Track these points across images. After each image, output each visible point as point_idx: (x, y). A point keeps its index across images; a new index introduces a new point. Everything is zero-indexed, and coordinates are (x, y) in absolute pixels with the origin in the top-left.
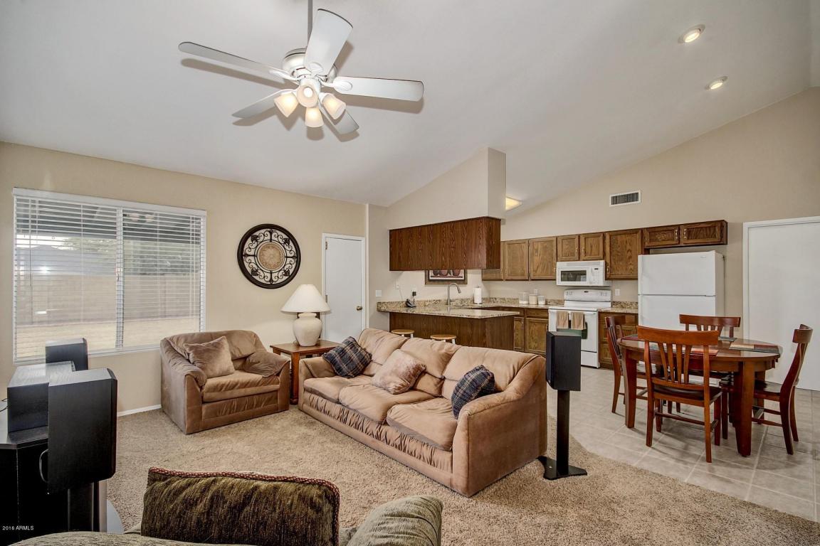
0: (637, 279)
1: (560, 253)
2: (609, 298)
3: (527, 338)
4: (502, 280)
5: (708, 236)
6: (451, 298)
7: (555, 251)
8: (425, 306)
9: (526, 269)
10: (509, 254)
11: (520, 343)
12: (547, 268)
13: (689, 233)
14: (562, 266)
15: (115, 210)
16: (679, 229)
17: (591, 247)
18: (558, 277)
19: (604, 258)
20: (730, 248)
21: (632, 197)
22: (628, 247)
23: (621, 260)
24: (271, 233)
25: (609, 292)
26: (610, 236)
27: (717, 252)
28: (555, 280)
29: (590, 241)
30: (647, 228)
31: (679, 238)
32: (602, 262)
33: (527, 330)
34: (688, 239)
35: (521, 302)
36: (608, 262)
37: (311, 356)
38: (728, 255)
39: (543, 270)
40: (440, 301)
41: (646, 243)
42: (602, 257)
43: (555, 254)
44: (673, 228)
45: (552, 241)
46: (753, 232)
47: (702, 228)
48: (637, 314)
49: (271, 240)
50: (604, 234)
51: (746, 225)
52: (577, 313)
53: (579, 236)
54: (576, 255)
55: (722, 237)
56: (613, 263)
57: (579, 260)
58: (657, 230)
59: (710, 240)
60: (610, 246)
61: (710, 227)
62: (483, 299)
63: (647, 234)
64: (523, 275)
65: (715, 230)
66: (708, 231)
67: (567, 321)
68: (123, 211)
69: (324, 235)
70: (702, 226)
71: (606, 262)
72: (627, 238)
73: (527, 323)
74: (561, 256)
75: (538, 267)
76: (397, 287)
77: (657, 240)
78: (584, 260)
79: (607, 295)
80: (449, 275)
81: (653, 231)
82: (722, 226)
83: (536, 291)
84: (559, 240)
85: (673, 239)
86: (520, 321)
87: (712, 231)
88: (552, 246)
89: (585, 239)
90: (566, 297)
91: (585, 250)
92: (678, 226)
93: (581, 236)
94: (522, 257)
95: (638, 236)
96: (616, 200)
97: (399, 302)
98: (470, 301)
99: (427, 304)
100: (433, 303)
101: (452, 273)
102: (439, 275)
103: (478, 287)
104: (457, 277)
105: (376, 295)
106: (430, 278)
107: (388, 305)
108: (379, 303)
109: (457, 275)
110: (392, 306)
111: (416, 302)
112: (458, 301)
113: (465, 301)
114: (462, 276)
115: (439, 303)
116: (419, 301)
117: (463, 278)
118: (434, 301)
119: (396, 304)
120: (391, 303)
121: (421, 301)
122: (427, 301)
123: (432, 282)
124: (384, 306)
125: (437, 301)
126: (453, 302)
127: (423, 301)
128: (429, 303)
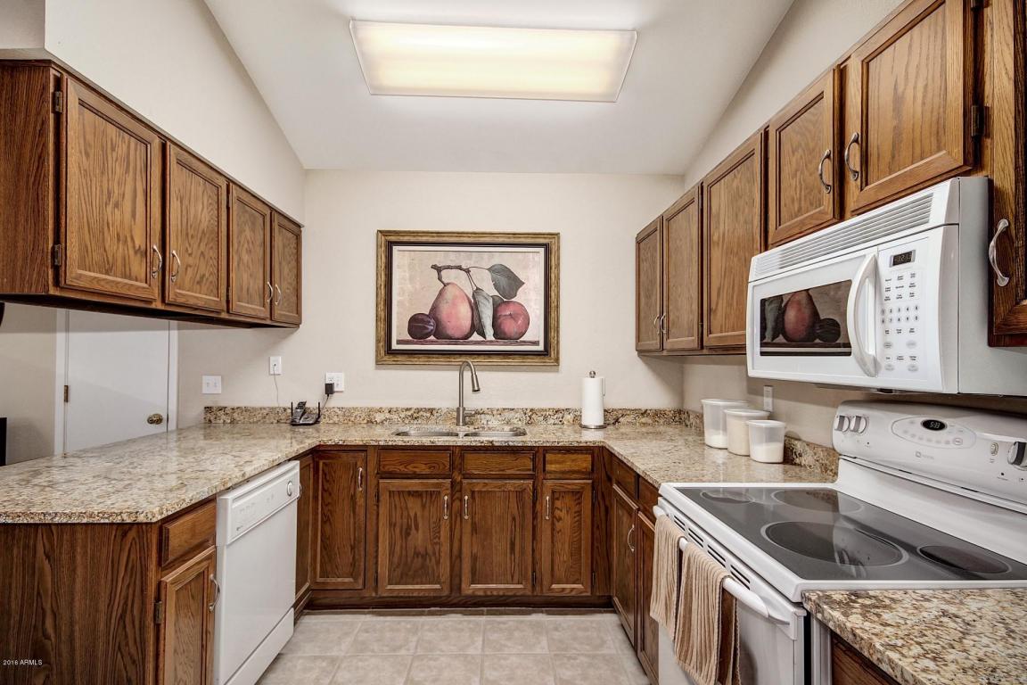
1: (773, 206)
6: (471, 406)
8: (370, 422)
40: (431, 411)
74: (774, 222)
80: (476, 337)
83: (768, 397)
86: (630, 515)
90: (839, 440)
97: (272, 408)
98: (569, 417)
99: (379, 417)
100: (403, 415)
101: (492, 332)
102: (432, 338)
103: (593, 374)
104: (511, 344)
105: (205, 390)
106: (395, 346)
107: (235, 415)
108: (208, 409)
109: (515, 339)
110: (249, 418)
111: (336, 409)
112: (513, 413)
113: (545, 418)
114: (536, 339)
115: (428, 418)
116: (349, 410)
117: (541, 347)
118: (407, 410)
119: (265, 412)
120: (246, 409)
121: (355, 409)
122: (380, 411)
123: (400, 358)
124: (223, 417)
125: (418, 410)
126: (488, 417)
127: (362, 410)
128: (388, 416)
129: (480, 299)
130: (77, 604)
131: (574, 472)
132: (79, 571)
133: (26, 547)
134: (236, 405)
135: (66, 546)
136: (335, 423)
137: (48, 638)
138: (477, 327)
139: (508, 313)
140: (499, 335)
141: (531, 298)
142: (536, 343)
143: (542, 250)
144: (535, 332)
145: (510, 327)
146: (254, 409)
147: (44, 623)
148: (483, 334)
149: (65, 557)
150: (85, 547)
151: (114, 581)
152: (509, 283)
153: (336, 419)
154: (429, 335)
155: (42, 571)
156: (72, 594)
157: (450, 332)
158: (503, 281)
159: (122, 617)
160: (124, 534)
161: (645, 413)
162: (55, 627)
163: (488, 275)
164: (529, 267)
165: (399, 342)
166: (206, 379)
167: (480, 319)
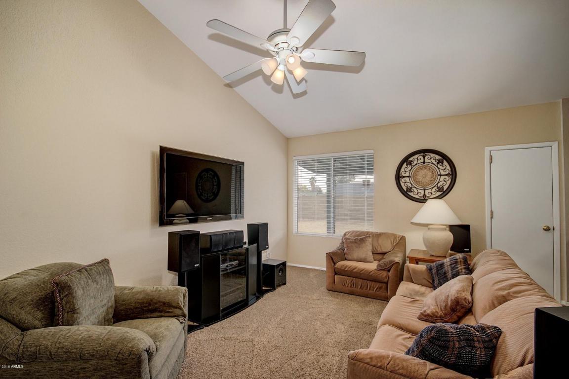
15: (330, 159)
24: (424, 157)
37: (417, 263)
49: (424, 162)
68: (334, 159)
69: (487, 149)
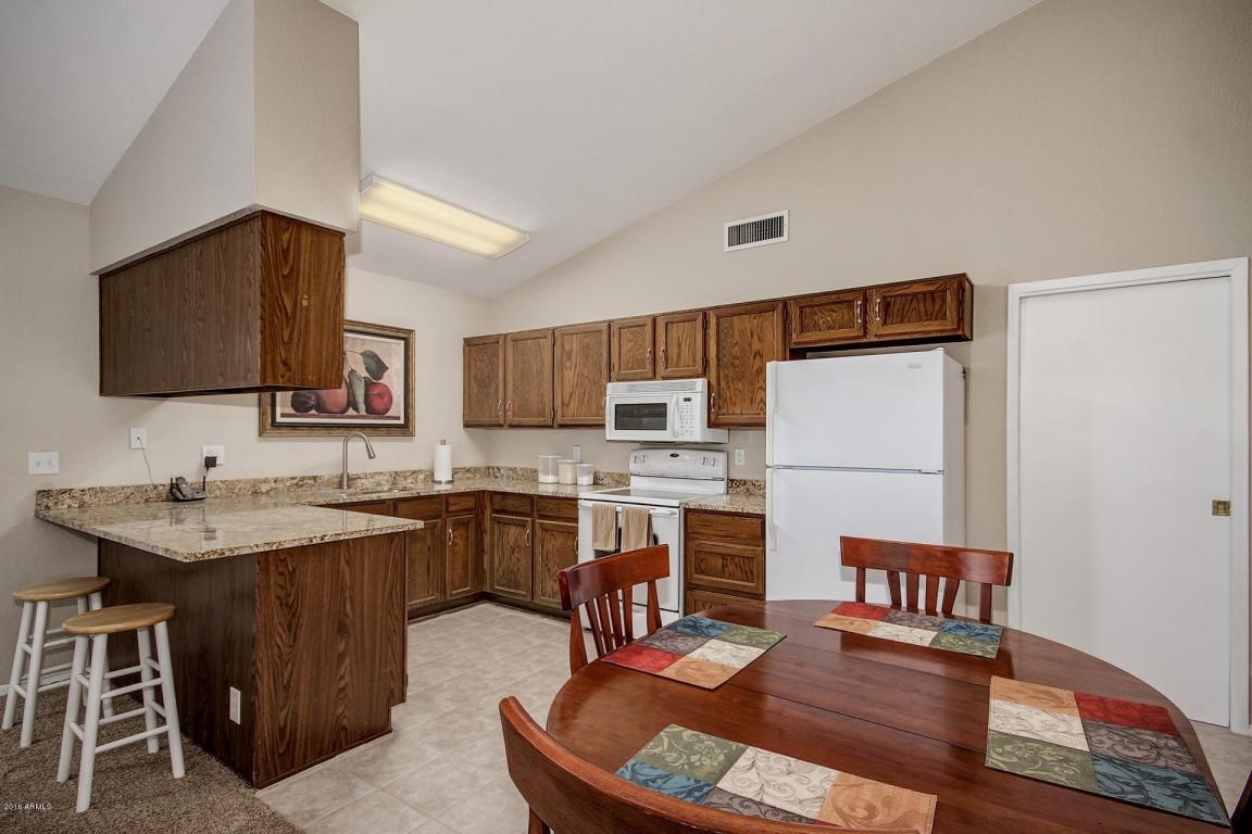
0: (762, 425)
1: (615, 360)
2: (720, 471)
3: (539, 568)
4: (501, 426)
5: (929, 317)
6: (352, 471)
7: (605, 354)
8: (256, 493)
9: (547, 400)
10: (515, 365)
11: (522, 580)
12: (590, 396)
13: (886, 307)
14: (618, 393)
16: (866, 301)
17: (679, 345)
18: (610, 418)
19: (704, 374)
20: (977, 350)
21: (770, 229)
22: (756, 345)
23: (741, 378)
25: (721, 457)
26: (718, 318)
27: (947, 352)
28: (602, 426)
29: (675, 330)
30: (795, 298)
31: (865, 322)
32: (700, 383)
33: (538, 549)
34: (885, 323)
35: (542, 478)
36: (714, 383)
38: (974, 366)
39: (581, 402)
40: (315, 478)
41: (794, 335)
42: (700, 370)
43: (604, 365)
44: (850, 297)
45: (600, 331)
46: (1030, 308)
47: (915, 294)
48: (764, 515)
50: (705, 313)
51: (1016, 290)
52: (634, 512)
53: (654, 319)
54: (648, 368)
55: (960, 320)
56: (723, 384)
57: (654, 377)
58: (817, 301)
59: (932, 327)
60: (718, 345)
61: (932, 293)
62: (455, 471)
63: (794, 311)
64: (542, 413)
65: (944, 301)
66: (929, 302)
67: (613, 532)
70: (916, 289)
71: (709, 382)
72: (755, 322)
73: (538, 531)
74: (616, 369)
75: (571, 395)
76: (136, 444)
77: (816, 327)
78: (664, 378)
79: (717, 465)
80: (351, 412)
81: (810, 305)
82: (961, 288)
83: (577, 452)
84: (615, 328)
85: (851, 325)
86: (523, 525)
87: (938, 301)
88: (600, 343)
89: (667, 325)
90: (633, 467)
91: (666, 351)
92: (864, 293)
93: (658, 320)
94: (540, 372)
95: (777, 317)
96: (738, 235)
97: (139, 487)
98: (422, 476)
99: (264, 488)
100: (288, 484)
101: (364, 408)
102: (313, 412)
103: (444, 443)
104: (380, 418)
105: (33, 470)
106: (279, 419)
107: (86, 498)
108: (44, 493)
109: (382, 414)
110: (106, 500)
111: (219, 483)
112: (381, 477)
113: (405, 478)
114: (396, 415)
115: (312, 485)
116: (232, 482)
117: (402, 422)
118: (293, 478)
119: (129, 491)
120: (102, 490)
121: (239, 481)
122: (266, 481)
123: (283, 431)
124: (68, 501)
125: (303, 479)
126: (363, 481)
127: (247, 481)
128: (273, 485)
129: (354, 379)
130: (365, 590)
131: (465, 510)
132: (367, 569)
133: (334, 559)
134: (86, 486)
135: (358, 555)
136: (216, 497)
137: (347, 616)
138: (352, 403)
139: (376, 392)
140: (371, 411)
141: (393, 380)
142: (398, 418)
143: (403, 342)
144: (397, 408)
145: (378, 404)
146: (114, 489)
147: (345, 607)
148: (356, 409)
149: (358, 562)
150: (369, 553)
151: (387, 570)
152: (377, 367)
153: (218, 493)
154: (311, 409)
155: (343, 573)
156: (362, 584)
157: (329, 407)
158: (373, 365)
159: (391, 593)
160: (392, 541)
161: (468, 470)
162: (353, 609)
163: (360, 358)
164: (392, 354)
165: (283, 415)
166: (33, 457)
167: (354, 396)
